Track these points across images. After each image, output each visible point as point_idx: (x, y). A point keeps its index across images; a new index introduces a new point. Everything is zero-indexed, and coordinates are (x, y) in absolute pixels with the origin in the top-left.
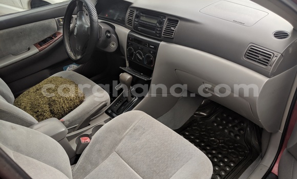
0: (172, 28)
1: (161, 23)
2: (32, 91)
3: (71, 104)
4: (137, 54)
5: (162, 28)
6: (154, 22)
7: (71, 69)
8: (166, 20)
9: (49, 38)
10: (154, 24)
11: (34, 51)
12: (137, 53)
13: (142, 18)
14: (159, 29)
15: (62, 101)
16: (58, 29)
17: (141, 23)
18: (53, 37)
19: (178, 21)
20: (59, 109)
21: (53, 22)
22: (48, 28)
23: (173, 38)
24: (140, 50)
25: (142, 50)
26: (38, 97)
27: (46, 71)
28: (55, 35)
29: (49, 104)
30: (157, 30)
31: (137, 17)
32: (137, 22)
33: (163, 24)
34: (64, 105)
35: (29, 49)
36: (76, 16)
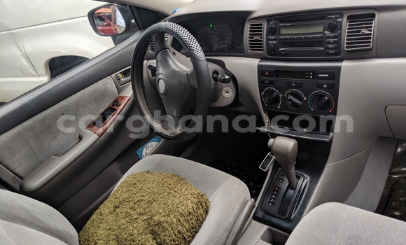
0: (364, 31)
1: (334, 28)
2: (107, 211)
3: (194, 221)
4: (290, 97)
5: (339, 37)
6: (317, 30)
7: (149, 150)
8: (345, 19)
9: (108, 109)
10: (318, 33)
11: (91, 138)
12: (289, 94)
13: (283, 31)
14: (332, 40)
15: (174, 220)
16: (119, 91)
17: (284, 39)
18: (115, 107)
19: (373, 16)
20: (174, 237)
21: (109, 83)
22: (103, 94)
23: (370, 50)
24: (293, 87)
25: (299, 86)
26: (123, 221)
27: (115, 167)
28: (116, 103)
29: (153, 233)
30: (329, 43)
31: (272, 31)
32: (275, 40)
33: (341, 29)
34: (180, 228)
35: (80, 138)
36: (155, 61)
